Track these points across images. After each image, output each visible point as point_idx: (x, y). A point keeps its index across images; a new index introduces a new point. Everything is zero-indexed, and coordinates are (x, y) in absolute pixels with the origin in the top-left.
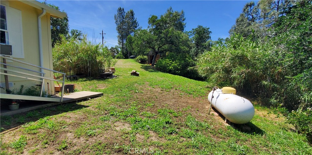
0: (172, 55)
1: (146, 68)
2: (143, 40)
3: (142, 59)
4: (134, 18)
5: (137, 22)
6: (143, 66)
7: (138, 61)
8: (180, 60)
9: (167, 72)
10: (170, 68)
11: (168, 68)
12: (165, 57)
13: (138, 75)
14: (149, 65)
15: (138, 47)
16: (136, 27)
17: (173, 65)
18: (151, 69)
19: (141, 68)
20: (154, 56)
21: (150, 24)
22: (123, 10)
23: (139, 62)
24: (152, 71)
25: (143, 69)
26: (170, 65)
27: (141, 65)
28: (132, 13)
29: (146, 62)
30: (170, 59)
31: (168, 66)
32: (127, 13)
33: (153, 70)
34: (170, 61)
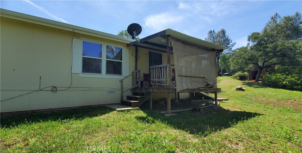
0: (285, 69)
1: (250, 85)
2: (244, 58)
3: (241, 76)
4: (226, 36)
5: (229, 39)
6: (244, 83)
7: (237, 77)
8: (299, 74)
9: (279, 88)
10: (284, 83)
11: (281, 84)
12: (273, 71)
13: (243, 90)
14: (251, 81)
15: (238, 65)
16: (229, 44)
17: (288, 80)
18: (256, 85)
19: (243, 84)
20: (258, 71)
21: (249, 41)
22: (214, 31)
23: (237, 79)
24: (257, 87)
25: (246, 86)
26: (283, 80)
27: (242, 82)
28: (223, 32)
29: (246, 78)
30: (283, 74)
31: (280, 81)
32: (218, 33)
33: (259, 86)
34: (283, 75)
